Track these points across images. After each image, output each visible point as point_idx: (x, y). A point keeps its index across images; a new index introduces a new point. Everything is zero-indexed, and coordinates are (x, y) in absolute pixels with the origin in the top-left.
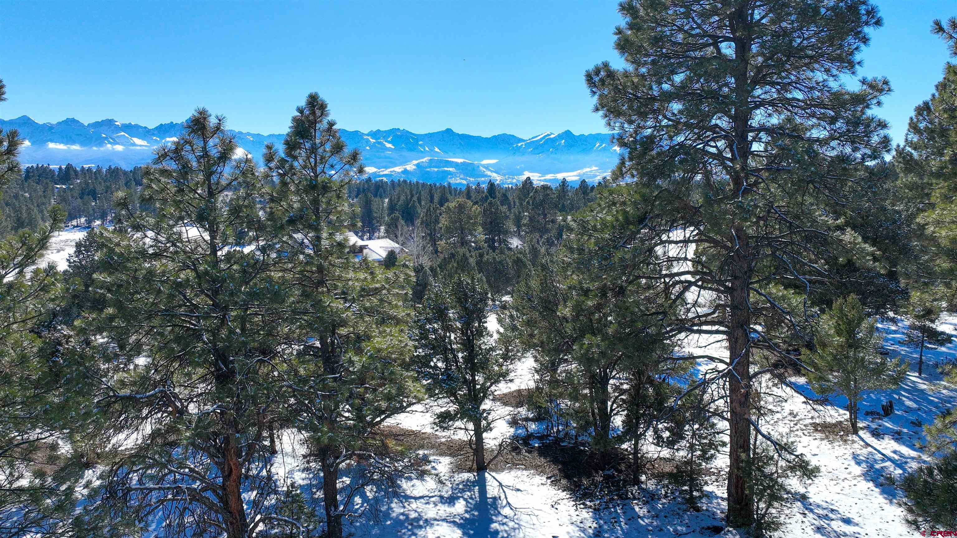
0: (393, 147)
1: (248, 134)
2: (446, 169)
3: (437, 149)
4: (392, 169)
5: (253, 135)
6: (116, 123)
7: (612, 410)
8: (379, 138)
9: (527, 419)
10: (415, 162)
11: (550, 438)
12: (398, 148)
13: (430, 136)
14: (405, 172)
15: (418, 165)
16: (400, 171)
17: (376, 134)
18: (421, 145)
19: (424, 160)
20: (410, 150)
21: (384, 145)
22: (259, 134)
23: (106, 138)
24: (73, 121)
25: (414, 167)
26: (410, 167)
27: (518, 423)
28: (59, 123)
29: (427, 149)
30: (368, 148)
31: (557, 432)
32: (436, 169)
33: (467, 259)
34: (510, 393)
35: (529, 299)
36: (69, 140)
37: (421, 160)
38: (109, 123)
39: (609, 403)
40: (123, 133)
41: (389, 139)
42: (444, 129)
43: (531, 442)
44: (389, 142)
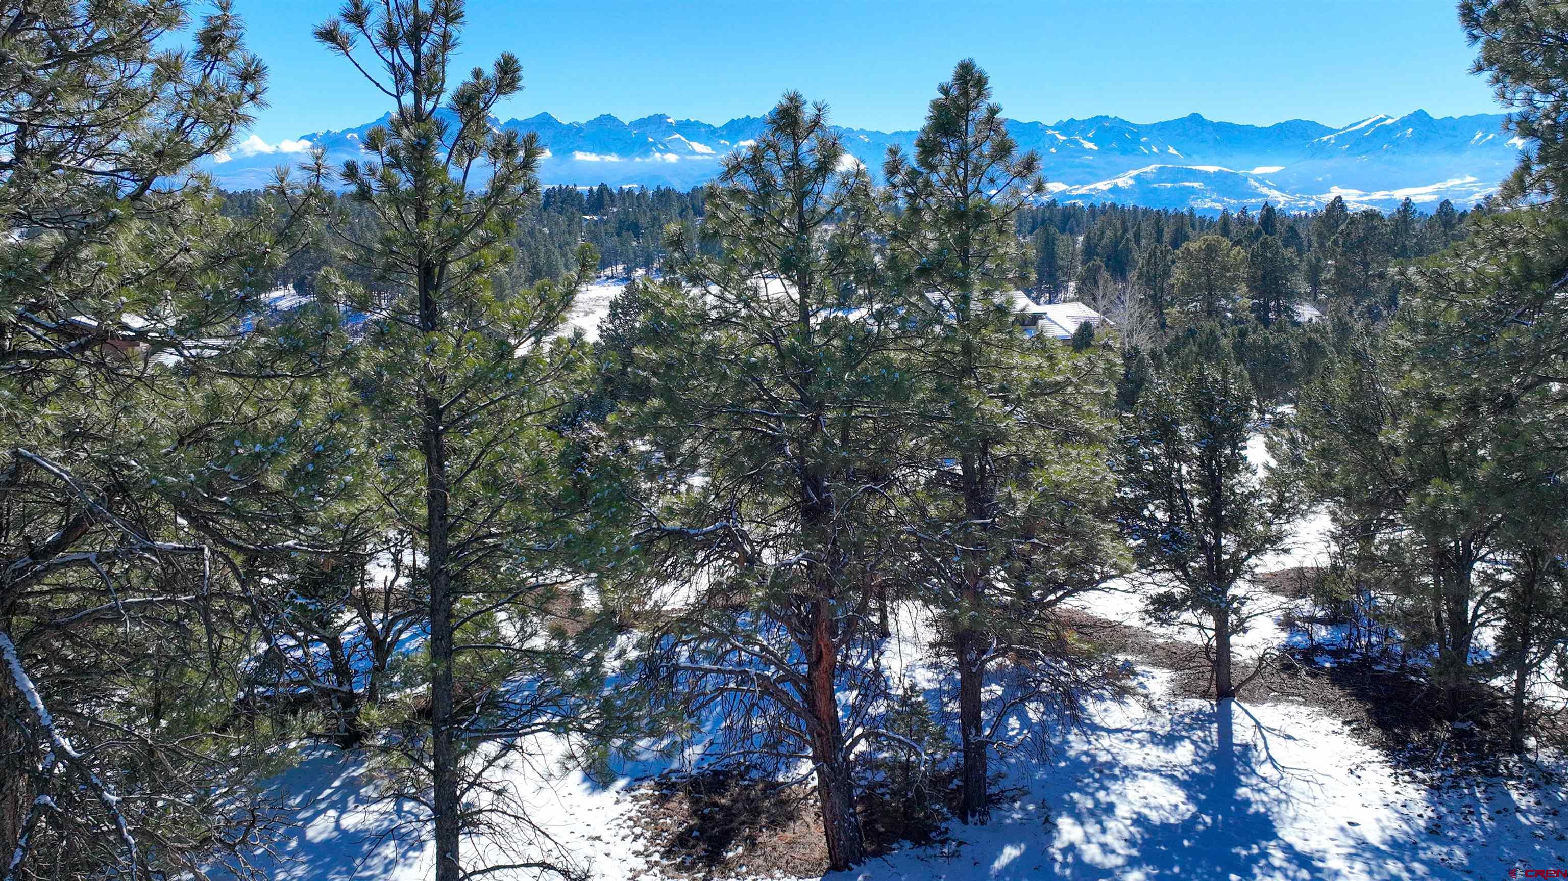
0: (1096, 148)
1: (862, 131)
2: (1187, 184)
3: (1172, 151)
4: (1092, 186)
5: (868, 134)
6: (669, 120)
7: (1476, 616)
8: (1073, 134)
9: (1312, 620)
10: (1133, 173)
11: (1355, 656)
12: (1104, 149)
13: (1162, 127)
14: (1115, 190)
15: (1137, 178)
16: (1106, 188)
17: (1067, 127)
18: (1144, 144)
19: (1148, 169)
20: (1124, 152)
21: (1081, 145)
22: (878, 132)
23: (654, 144)
24: (609, 118)
25: (1131, 182)
26: (1124, 181)
27: (1295, 625)
28: (590, 123)
29: (1155, 150)
30: (1053, 150)
31: (1367, 646)
32: (1169, 185)
33: (1216, 339)
34: (1283, 572)
35: (1328, 412)
36: (602, 147)
37: (1144, 170)
38: (659, 119)
39: (1472, 604)
40: (678, 136)
41: (1090, 135)
42: (1186, 114)
43: (1316, 659)
44: (1090, 140)
